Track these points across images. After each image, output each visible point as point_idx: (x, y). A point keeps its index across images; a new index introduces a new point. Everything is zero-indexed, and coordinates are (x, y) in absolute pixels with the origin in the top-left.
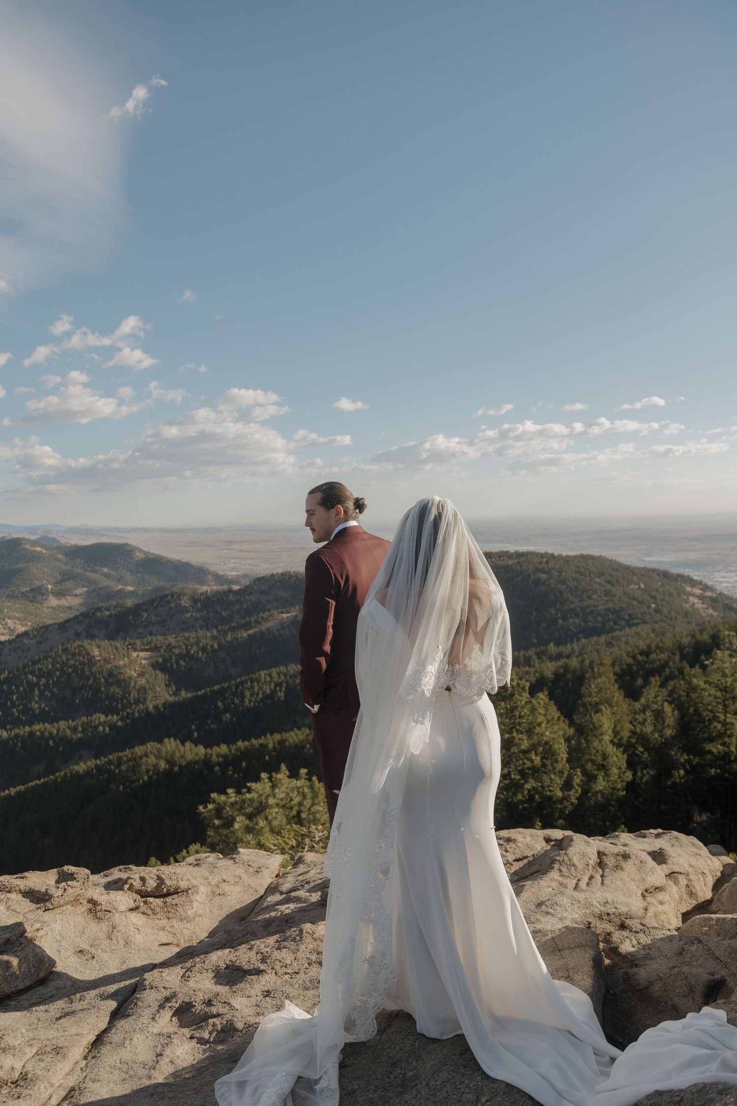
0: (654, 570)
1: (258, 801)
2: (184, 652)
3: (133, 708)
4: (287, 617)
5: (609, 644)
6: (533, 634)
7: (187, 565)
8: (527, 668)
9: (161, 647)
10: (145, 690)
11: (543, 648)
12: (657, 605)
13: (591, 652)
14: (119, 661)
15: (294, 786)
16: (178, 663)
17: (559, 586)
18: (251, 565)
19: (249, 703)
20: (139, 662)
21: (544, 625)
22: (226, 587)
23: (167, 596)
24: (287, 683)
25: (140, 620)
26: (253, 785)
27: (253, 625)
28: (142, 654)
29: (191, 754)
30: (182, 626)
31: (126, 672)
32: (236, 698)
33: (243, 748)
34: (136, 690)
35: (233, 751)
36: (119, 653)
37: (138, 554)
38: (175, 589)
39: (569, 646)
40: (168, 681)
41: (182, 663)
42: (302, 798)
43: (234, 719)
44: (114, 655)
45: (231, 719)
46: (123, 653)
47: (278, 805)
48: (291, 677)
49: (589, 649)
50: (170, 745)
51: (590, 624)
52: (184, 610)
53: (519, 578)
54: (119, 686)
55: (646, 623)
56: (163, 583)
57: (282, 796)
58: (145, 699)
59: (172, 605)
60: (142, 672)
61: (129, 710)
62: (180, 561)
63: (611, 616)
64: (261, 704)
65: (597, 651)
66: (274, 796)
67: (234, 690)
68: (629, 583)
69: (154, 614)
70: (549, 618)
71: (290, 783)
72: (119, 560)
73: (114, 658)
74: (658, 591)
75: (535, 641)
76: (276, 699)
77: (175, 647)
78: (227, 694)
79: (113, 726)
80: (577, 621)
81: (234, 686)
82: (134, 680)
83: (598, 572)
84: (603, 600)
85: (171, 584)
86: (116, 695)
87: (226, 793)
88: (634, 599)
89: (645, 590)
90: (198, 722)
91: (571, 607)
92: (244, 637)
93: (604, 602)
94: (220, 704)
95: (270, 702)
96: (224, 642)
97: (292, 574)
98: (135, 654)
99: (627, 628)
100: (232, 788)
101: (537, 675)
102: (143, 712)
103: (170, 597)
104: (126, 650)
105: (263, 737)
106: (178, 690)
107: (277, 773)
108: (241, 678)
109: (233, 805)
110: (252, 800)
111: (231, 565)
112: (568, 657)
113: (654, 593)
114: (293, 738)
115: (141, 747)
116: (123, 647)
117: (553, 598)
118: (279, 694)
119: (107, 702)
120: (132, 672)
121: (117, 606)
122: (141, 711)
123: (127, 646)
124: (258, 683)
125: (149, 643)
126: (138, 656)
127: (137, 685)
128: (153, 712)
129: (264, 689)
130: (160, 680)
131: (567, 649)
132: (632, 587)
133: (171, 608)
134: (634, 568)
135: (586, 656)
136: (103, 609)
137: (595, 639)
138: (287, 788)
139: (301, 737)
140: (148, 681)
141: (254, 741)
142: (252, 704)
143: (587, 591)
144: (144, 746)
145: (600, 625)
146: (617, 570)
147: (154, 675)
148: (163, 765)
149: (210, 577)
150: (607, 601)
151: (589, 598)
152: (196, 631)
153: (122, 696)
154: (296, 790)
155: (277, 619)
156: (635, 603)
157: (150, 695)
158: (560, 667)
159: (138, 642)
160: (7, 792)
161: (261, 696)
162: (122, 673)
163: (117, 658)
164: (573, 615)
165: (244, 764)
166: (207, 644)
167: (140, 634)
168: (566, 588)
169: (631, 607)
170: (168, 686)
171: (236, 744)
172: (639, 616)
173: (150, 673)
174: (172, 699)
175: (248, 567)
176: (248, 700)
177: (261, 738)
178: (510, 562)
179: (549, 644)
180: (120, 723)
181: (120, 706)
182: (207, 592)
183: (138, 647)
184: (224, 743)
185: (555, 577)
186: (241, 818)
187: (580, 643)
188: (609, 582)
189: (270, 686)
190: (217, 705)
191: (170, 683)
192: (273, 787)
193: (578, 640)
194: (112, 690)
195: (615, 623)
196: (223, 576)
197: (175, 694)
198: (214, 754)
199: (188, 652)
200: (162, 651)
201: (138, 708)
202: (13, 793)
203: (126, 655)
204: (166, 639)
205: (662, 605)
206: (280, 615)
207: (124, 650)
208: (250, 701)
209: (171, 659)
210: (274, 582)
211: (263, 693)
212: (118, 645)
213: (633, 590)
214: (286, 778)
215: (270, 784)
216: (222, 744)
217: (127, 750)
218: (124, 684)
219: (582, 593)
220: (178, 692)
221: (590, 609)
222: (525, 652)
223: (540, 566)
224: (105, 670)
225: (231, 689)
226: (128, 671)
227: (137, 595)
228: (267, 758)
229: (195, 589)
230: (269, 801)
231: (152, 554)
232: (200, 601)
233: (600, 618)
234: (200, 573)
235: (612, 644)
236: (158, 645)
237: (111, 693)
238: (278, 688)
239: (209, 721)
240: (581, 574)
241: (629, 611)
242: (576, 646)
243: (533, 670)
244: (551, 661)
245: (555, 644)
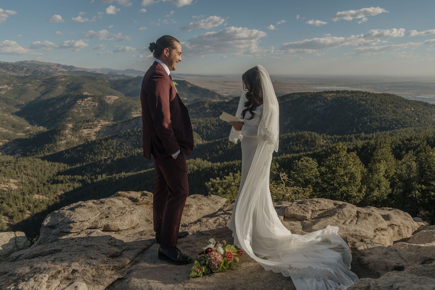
0: (420, 102)
2: (205, 125)
5: (391, 135)
6: (355, 128)
7: (208, 90)
11: (358, 135)
12: (419, 118)
13: (382, 137)
16: (202, 129)
17: (370, 107)
18: (233, 92)
21: (360, 124)
22: (223, 100)
23: (199, 102)
26: (227, 177)
29: (206, 165)
30: (205, 115)
32: (224, 145)
35: (222, 165)
37: (189, 85)
38: (203, 100)
39: (371, 134)
40: (199, 136)
41: (204, 130)
43: (223, 153)
45: (222, 153)
47: (235, 185)
49: (381, 137)
50: (199, 160)
51: (383, 125)
52: (206, 109)
53: (351, 103)
55: (412, 126)
56: (198, 98)
59: (202, 106)
62: (205, 89)
63: (394, 122)
64: (234, 148)
65: (385, 137)
68: (406, 107)
69: (194, 110)
70: (363, 121)
72: (181, 87)
74: (420, 112)
75: (355, 131)
77: (202, 123)
78: (221, 143)
80: (377, 124)
83: (391, 102)
84: (391, 115)
85: (201, 98)
87: (216, 179)
88: (407, 115)
89: (414, 111)
90: (209, 153)
91: (374, 117)
94: (218, 147)
95: (238, 148)
99: (402, 128)
100: (219, 177)
101: (354, 145)
103: (200, 103)
106: (203, 140)
109: (218, 183)
110: (225, 183)
111: (225, 91)
112: (370, 139)
113: (418, 113)
117: (366, 113)
130: (196, 135)
131: (370, 136)
132: (407, 109)
133: (201, 108)
134: (409, 101)
135: (379, 139)
137: (384, 132)
141: (230, 162)
142: (231, 148)
143: (384, 111)
144: (189, 160)
145: (388, 126)
146: (401, 101)
148: (196, 168)
149: (217, 96)
150: (394, 115)
151: (384, 113)
152: (210, 118)
156: (408, 117)
158: (365, 143)
160: (140, 172)
164: (375, 121)
165: (226, 171)
166: (214, 123)
168: (374, 108)
169: (405, 119)
170: (199, 138)
171: (223, 163)
172: (409, 123)
175: (232, 92)
178: (348, 95)
179: (362, 133)
182: (215, 102)
185: (369, 103)
188: (395, 107)
190: (217, 147)
192: (234, 179)
193: (376, 132)
195: (396, 125)
196: (222, 96)
198: (215, 166)
199: (207, 126)
200: (197, 124)
202: (142, 172)
204: (198, 120)
205: (421, 119)
208: (230, 147)
209: (200, 128)
213: (407, 111)
216: (218, 162)
219: (381, 111)
221: (384, 119)
223: (362, 98)
225: (223, 141)
227: (188, 102)
229: (210, 101)
231: (194, 85)
232: (212, 105)
233: (388, 123)
234: (213, 94)
235: (393, 135)
236: (195, 122)
239: (214, 153)
240: (382, 102)
241: (403, 120)
242: (374, 135)
243: (352, 143)
244: (361, 140)
245: (364, 133)
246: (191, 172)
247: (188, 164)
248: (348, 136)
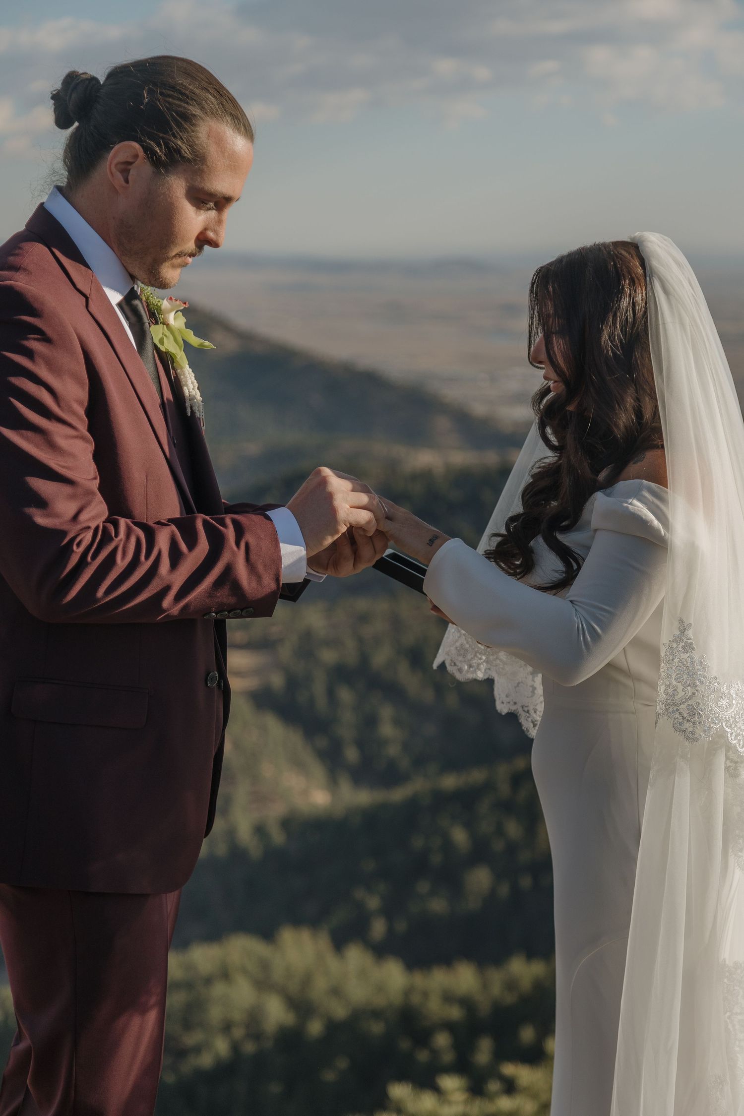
9: (285, 638)
10: (232, 773)
16: (331, 694)
22: (492, 456)
29: (365, 985)
35: (495, 988)
41: (344, 694)
50: (299, 949)
58: (229, 802)
78: (483, 807)
90: (387, 886)
94: (460, 835)
115: (210, 949)
130: (277, 742)
140: (238, 745)
147: (258, 725)
157: (244, 791)
165: (529, 1032)
166: (427, 637)
182: (431, 468)
184: (466, 961)
190: (448, 840)
198: (435, 992)
204: (299, 615)
209: (312, 679)
216: (460, 963)
225: (497, 791)
239: (424, 886)
246: (235, 1048)
247: (208, 981)
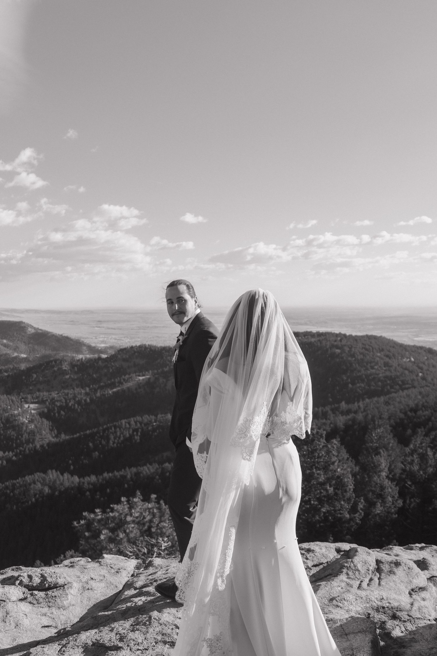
0: (421, 348)
1: (119, 519)
2: (64, 404)
3: (24, 446)
4: (143, 379)
5: (387, 403)
6: (330, 395)
7: (67, 338)
8: (324, 421)
9: (47, 400)
10: (34, 433)
11: (336, 405)
12: (423, 374)
13: (373, 408)
14: (14, 410)
15: (146, 507)
16: (59, 413)
17: (350, 359)
19: (113, 443)
20: (30, 411)
21: (338, 388)
22: (96, 356)
23: (51, 361)
24: (142, 429)
25: (31, 380)
27: (117, 384)
28: (32, 406)
29: (69, 482)
30: (63, 385)
31: (20, 419)
32: (103, 440)
33: (108, 477)
34: (26, 433)
35: (100, 480)
36: (14, 405)
37: (30, 329)
38: (59, 357)
39: (356, 404)
40: (52, 426)
41: (62, 413)
42: (152, 516)
43: (102, 456)
44: (10, 406)
45: (99, 456)
46: (17, 405)
48: (145, 425)
49: (372, 407)
50: (52, 475)
51: (372, 388)
52: (64, 373)
53: (320, 352)
54: (14, 430)
55: (415, 387)
56: (48, 352)
57: (137, 515)
58: (34, 440)
60: (31, 419)
61: (21, 448)
62: (62, 335)
63: (388, 382)
64: (122, 445)
65: (378, 408)
66: (131, 515)
67: (101, 434)
68: (403, 357)
69: (41, 376)
70: (342, 382)
71: (143, 505)
72: (15, 334)
73: (11, 409)
74: (424, 363)
75: (331, 400)
76: (134, 441)
77: (57, 401)
78: (96, 437)
79: (9, 460)
80: (363, 385)
81: (101, 431)
82: (25, 426)
83: (379, 349)
84: (382, 369)
85: (54, 352)
86: (12, 437)
88: (406, 369)
89: (414, 362)
90: (73, 458)
91: (358, 374)
92: (110, 394)
93: (383, 371)
94: (91, 444)
95: (129, 443)
96: (95, 398)
97: (147, 346)
98: (26, 406)
99: (401, 391)
101: (332, 425)
102: (32, 450)
103: (54, 363)
104: (20, 402)
105: (123, 470)
106: (59, 433)
107: (133, 498)
108: (107, 425)
112: (356, 412)
113: (421, 365)
114: (146, 471)
115: (30, 476)
116: (18, 400)
117: (345, 368)
118: (136, 437)
119: (5, 442)
120: (24, 420)
121: (13, 369)
122: (30, 449)
123: (21, 399)
124: (120, 429)
125: (37, 397)
126: (29, 407)
127: (28, 429)
128: (40, 449)
129: (124, 434)
130: (45, 425)
131: (354, 406)
132: (405, 360)
133: (54, 371)
134: (406, 346)
135: (369, 412)
136: (3, 371)
137: (376, 399)
138: (141, 509)
139: (152, 471)
140: (36, 426)
141: (116, 473)
142: (115, 445)
143: (370, 363)
144: (33, 476)
145: (380, 388)
146: (393, 347)
147: (41, 421)
149: (85, 348)
150: (386, 370)
151: (372, 368)
152: (74, 389)
153: (16, 437)
154: (147, 510)
155: (135, 381)
156: (407, 372)
157: (38, 437)
158: (350, 420)
159: (29, 396)
161: (122, 438)
162: (16, 420)
163: (13, 409)
164: (360, 381)
165: (108, 490)
166: (82, 399)
167: (31, 390)
168: (355, 360)
169: (404, 375)
170: (51, 430)
171: (102, 476)
172: (410, 382)
173: (38, 420)
174: (53, 440)
176: (112, 442)
177: (121, 470)
178: (313, 340)
179: (341, 402)
180: (14, 458)
181: (14, 445)
182: (82, 359)
183: (29, 400)
184: (93, 474)
185: (347, 351)
186: (105, 531)
187: (364, 402)
188: (387, 356)
189: (129, 431)
191: (53, 428)
193: (363, 400)
194: (9, 432)
195: (392, 387)
196: (94, 347)
197: (57, 436)
198: (86, 483)
199: (67, 404)
200: (47, 403)
201: (28, 446)
203: (19, 406)
204: (51, 395)
205: (427, 374)
206: (138, 377)
207: (18, 402)
208: (114, 443)
209: (54, 410)
210: (133, 352)
211: (124, 437)
212: (14, 398)
213: (405, 362)
214: (140, 501)
215: (128, 506)
216: (92, 475)
217: (20, 479)
218: (18, 428)
219: (367, 364)
220: (59, 435)
221: (372, 377)
222: (323, 408)
223: (336, 343)
224: (3, 418)
225: (99, 434)
226: (21, 418)
227: (29, 361)
228: (126, 486)
229: (73, 357)
230: (127, 518)
231: (41, 330)
232: (77, 366)
233: (380, 383)
234: (77, 345)
235: (389, 404)
236: (44, 399)
237: (8, 435)
238: (135, 433)
240: (366, 349)
241: (402, 378)
242: (361, 404)
243: (329, 422)
244: (342, 416)
245: (346, 403)
246: (37, 500)
248: (320, 409)
